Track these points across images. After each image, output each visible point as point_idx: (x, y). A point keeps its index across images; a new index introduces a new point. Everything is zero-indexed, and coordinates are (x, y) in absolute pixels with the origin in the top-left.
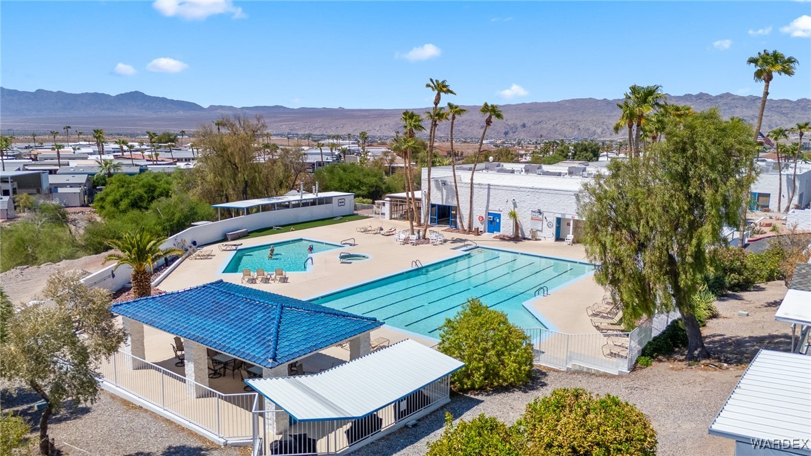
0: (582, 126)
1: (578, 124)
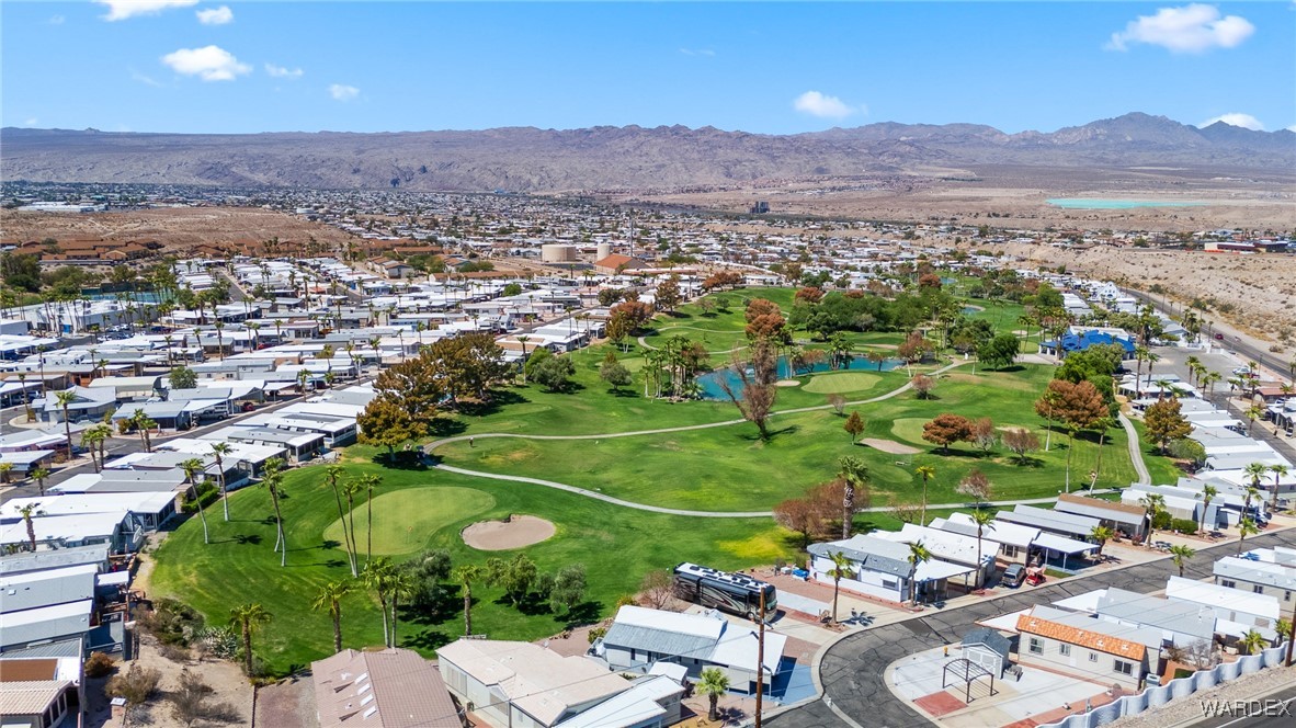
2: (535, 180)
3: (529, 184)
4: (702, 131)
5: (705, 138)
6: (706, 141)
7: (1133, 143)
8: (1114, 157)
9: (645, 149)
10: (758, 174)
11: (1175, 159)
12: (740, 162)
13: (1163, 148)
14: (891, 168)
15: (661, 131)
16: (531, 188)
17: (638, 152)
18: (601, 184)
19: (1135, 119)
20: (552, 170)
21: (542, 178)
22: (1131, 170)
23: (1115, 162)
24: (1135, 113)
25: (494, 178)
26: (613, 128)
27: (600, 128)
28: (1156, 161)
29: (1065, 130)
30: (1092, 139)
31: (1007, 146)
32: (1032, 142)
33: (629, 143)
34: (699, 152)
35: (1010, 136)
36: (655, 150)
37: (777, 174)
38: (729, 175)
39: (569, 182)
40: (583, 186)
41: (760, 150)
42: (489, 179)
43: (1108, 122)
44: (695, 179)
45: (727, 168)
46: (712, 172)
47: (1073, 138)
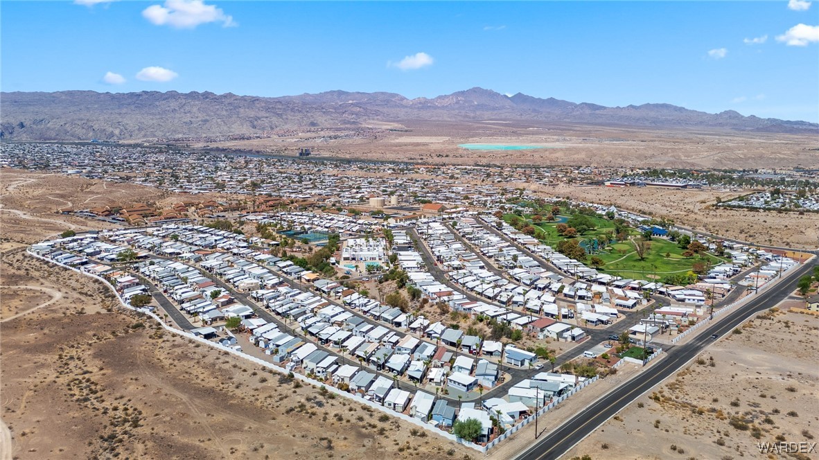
0: (96, 127)
1: (90, 124)
2: (117, 132)
3: (112, 135)
4: (225, 96)
5: (228, 101)
6: (231, 103)
7: (478, 105)
8: (472, 115)
9: (187, 108)
10: (274, 126)
11: (503, 116)
12: (259, 118)
13: (494, 109)
14: (354, 123)
15: (193, 95)
16: (115, 138)
17: (182, 110)
18: (168, 134)
19: (476, 91)
20: (127, 124)
21: (121, 131)
22: (483, 123)
23: (474, 118)
24: (476, 88)
25: (84, 131)
26: (157, 92)
27: (148, 92)
28: (493, 117)
29: (440, 97)
30: (456, 103)
31: (411, 107)
32: (424, 105)
33: (173, 104)
34: (226, 110)
35: (412, 101)
36: (195, 109)
37: (286, 127)
38: (254, 127)
39: (143, 133)
40: (155, 136)
41: (267, 109)
42: (79, 131)
43: (463, 93)
44: (233, 130)
45: (251, 122)
46: (242, 125)
47: (446, 102)
